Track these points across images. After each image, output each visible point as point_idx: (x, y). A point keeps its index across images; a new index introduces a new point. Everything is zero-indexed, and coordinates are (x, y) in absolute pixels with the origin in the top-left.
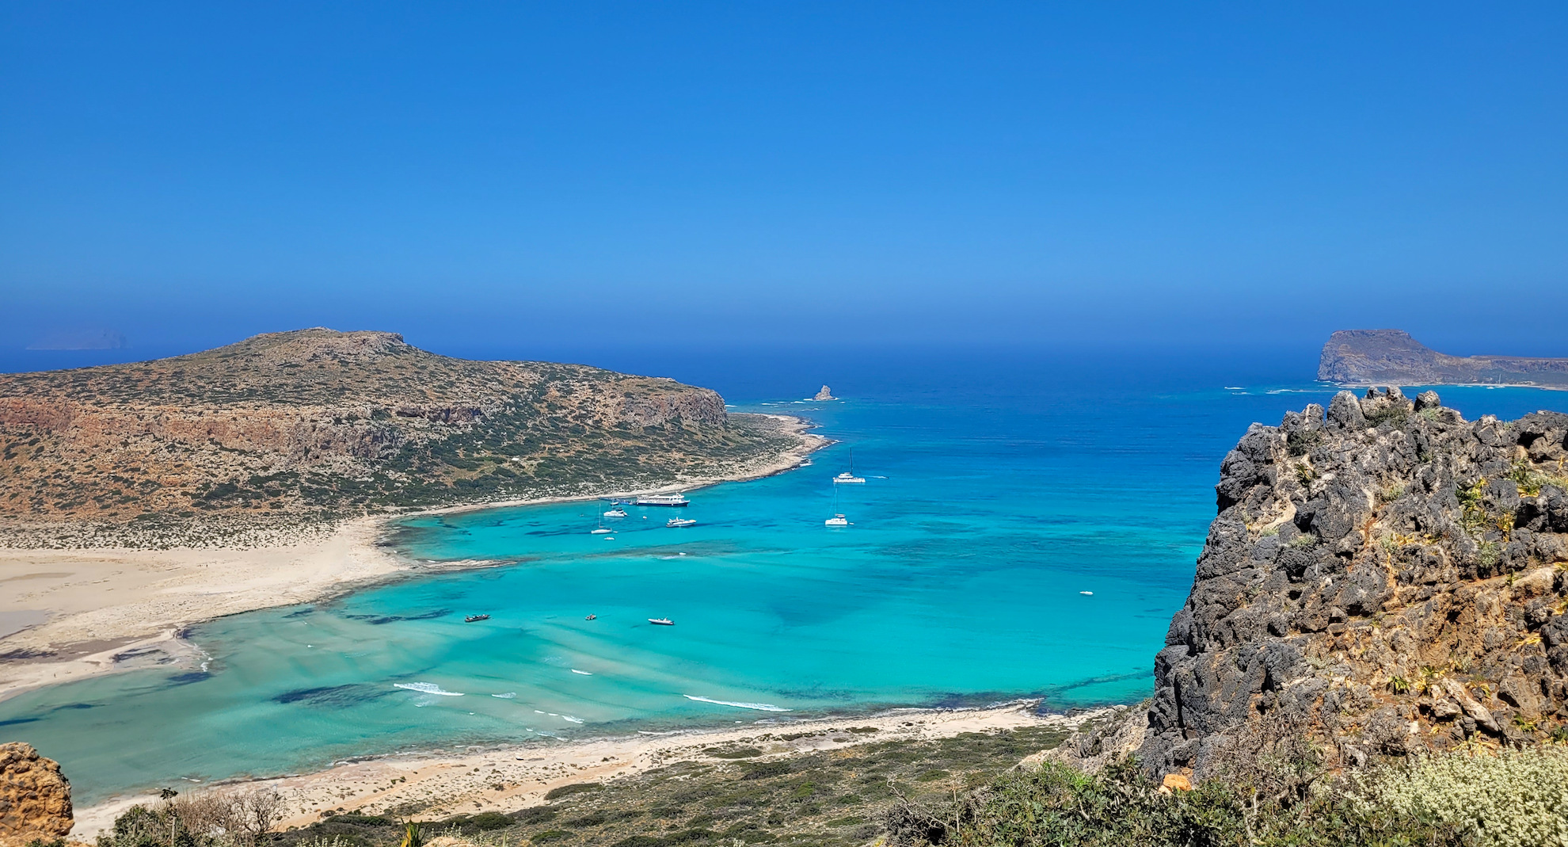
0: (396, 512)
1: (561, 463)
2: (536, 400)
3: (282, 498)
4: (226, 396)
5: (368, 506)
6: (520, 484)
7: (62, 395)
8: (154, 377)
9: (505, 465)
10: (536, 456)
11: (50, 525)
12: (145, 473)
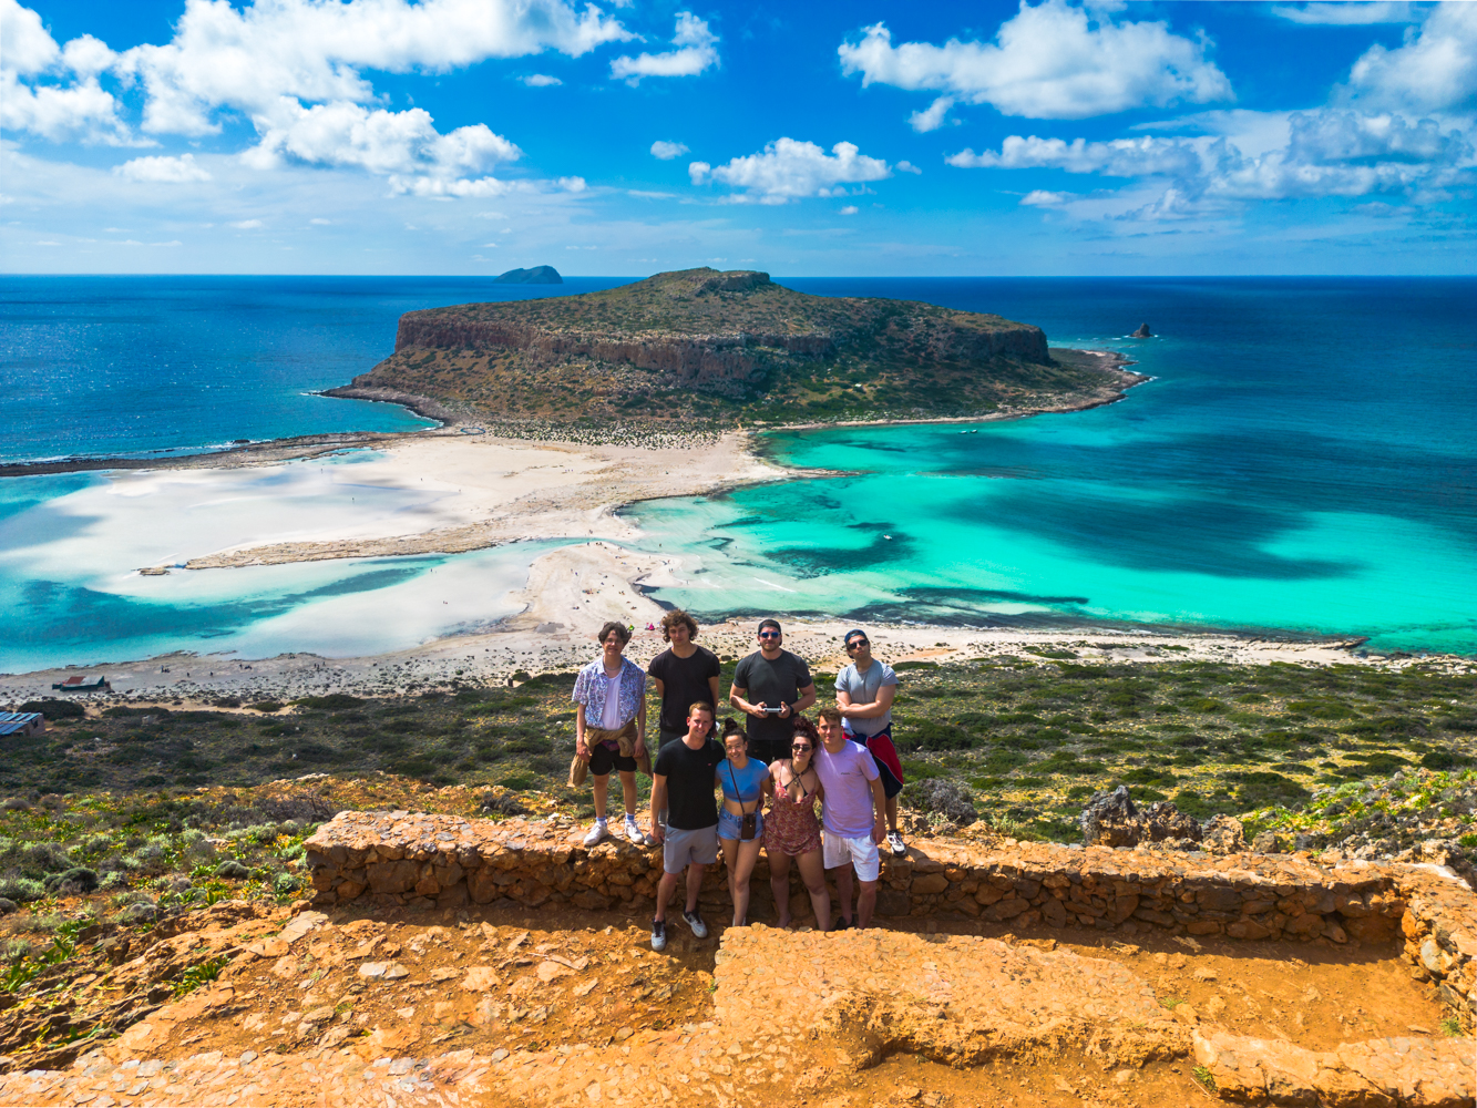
0: (763, 426)
1: (896, 389)
2: (877, 333)
3: (678, 410)
4: (637, 325)
5: (742, 420)
6: (861, 407)
7: (524, 320)
8: (586, 307)
9: (850, 390)
10: (876, 383)
11: (521, 421)
12: (583, 384)
